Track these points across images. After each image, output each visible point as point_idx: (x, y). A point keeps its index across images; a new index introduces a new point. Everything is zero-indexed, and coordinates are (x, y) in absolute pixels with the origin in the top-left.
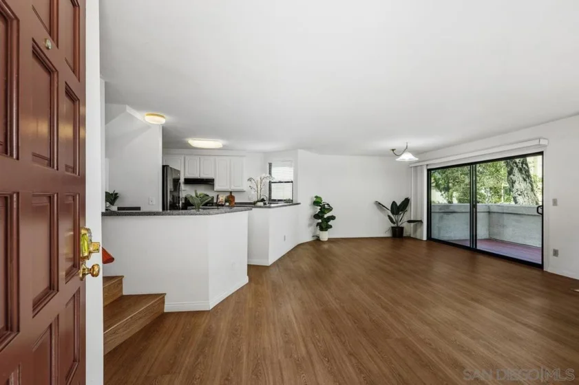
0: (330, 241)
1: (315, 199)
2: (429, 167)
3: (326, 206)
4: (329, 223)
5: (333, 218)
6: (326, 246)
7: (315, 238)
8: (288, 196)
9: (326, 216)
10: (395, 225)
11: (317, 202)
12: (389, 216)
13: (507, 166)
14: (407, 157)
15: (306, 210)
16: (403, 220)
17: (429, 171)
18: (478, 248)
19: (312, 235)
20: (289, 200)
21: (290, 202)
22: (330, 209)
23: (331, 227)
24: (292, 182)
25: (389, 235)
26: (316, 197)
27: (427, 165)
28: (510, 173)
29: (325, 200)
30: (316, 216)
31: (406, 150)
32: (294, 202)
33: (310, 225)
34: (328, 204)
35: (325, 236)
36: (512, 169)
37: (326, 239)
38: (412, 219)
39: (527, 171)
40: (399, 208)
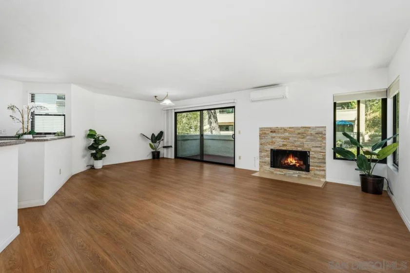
0: (105, 168)
1: (88, 132)
2: (176, 111)
3: (100, 138)
4: (103, 153)
5: (107, 148)
6: (100, 173)
7: (89, 167)
8: (60, 129)
9: (100, 147)
10: (155, 150)
11: (91, 135)
12: (150, 144)
13: (208, 113)
14: (167, 102)
15: (80, 143)
16: (160, 146)
17: (176, 113)
18: (204, 160)
19: (85, 165)
20: (61, 133)
21: (62, 135)
22: (105, 141)
23: (105, 156)
24: (64, 115)
25: (150, 157)
26: (90, 130)
27: (175, 109)
28: (210, 118)
29: (99, 132)
30: (91, 147)
31: (167, 97)
32: (67, 135)
33: (84, 156)
34: (102, 136)
35: (99, 164)
36: (210, 116)
37: (101, 167)
38: (165, 145)
39: (216, 118)
40: (157, 138)
